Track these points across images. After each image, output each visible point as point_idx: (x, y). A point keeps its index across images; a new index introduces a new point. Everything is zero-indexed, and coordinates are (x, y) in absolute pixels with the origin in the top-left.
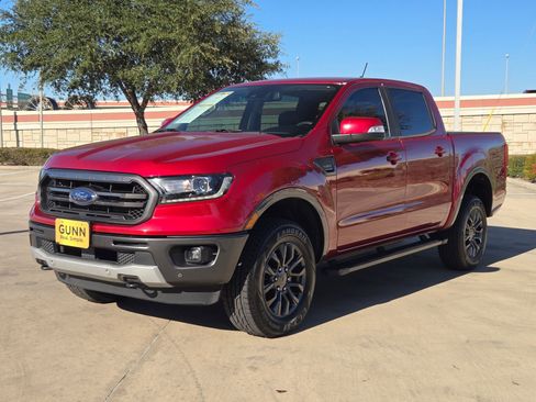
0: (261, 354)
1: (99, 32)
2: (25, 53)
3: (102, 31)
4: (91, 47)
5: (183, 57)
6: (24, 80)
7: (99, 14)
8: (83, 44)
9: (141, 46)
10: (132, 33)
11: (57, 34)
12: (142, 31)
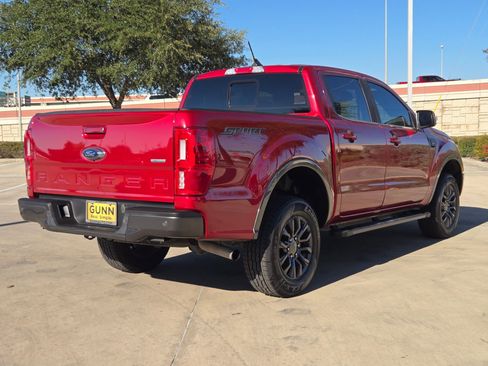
0: (294, 334)
1: (78, 32)
2: (8, 53)
3: (81, 31)
4: (72, 46)
5: (157, 54)
6: (8, 79)
7: (78, 15)
8: (63, 43)
9: (118, 44)
10: (109, 32)
11: (39, 35)
12: (119, 30)
